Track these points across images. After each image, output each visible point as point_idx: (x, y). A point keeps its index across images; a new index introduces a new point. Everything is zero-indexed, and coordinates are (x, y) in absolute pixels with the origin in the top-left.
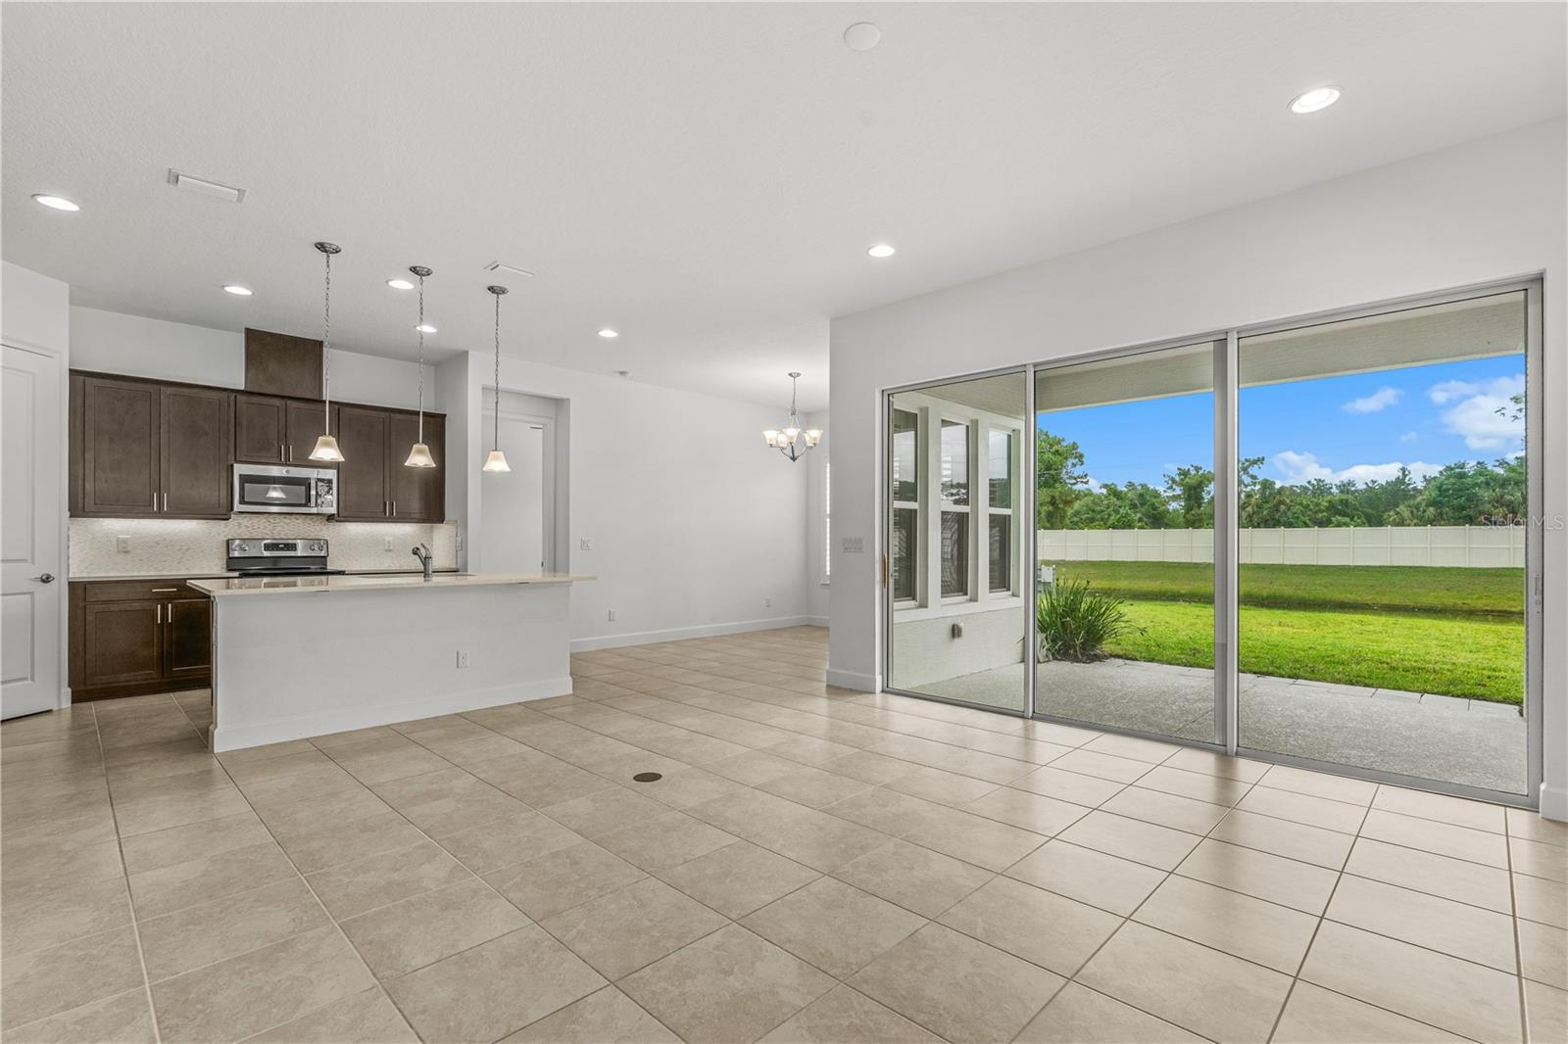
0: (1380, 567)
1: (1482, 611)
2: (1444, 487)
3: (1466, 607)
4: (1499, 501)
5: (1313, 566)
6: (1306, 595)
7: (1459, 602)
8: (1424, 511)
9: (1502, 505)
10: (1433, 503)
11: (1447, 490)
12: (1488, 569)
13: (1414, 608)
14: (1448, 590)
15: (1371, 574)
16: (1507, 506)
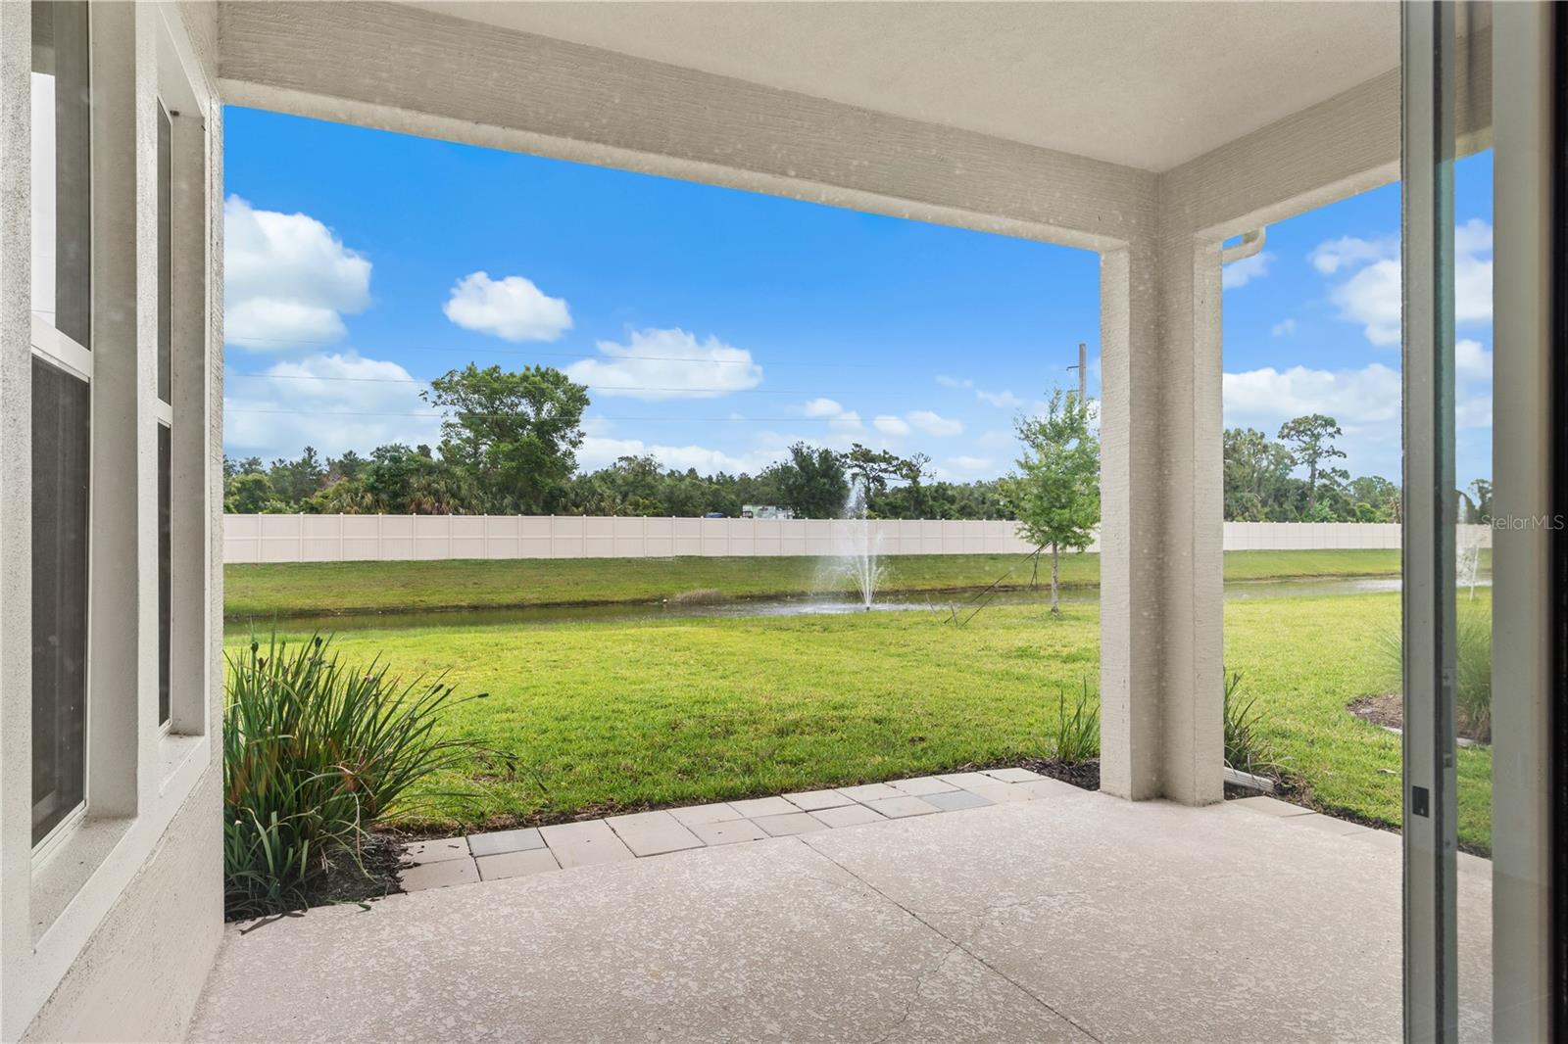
0: (334, 563)
1: (437, 608)
2: (381, 472)
3: (423, 605)
4: (428, 490)
5: (257, 564)
6: (255, 604)
7: (417, 599)
8: (363, 497)
9: (430, 493)
10: (372, 489)
11: (383, 475)
12: (434, 561)
13: (378, 610)
14: (403, 586)
15: (325, 571)
16: (434, 495)
